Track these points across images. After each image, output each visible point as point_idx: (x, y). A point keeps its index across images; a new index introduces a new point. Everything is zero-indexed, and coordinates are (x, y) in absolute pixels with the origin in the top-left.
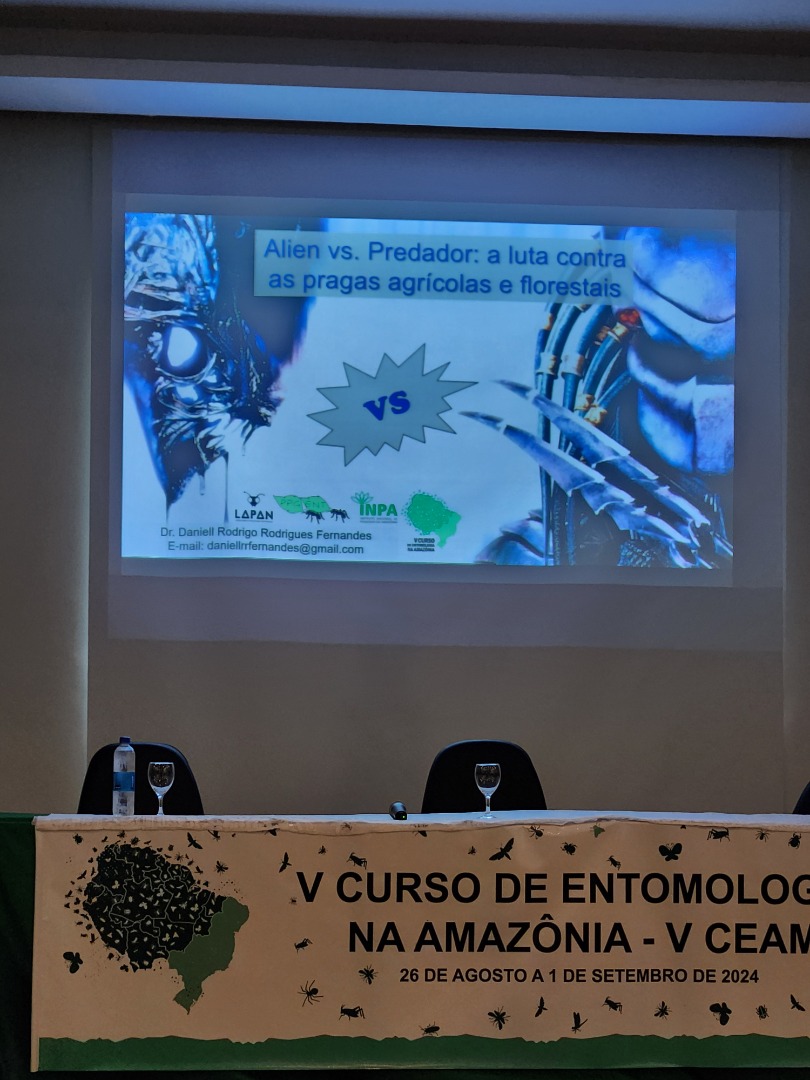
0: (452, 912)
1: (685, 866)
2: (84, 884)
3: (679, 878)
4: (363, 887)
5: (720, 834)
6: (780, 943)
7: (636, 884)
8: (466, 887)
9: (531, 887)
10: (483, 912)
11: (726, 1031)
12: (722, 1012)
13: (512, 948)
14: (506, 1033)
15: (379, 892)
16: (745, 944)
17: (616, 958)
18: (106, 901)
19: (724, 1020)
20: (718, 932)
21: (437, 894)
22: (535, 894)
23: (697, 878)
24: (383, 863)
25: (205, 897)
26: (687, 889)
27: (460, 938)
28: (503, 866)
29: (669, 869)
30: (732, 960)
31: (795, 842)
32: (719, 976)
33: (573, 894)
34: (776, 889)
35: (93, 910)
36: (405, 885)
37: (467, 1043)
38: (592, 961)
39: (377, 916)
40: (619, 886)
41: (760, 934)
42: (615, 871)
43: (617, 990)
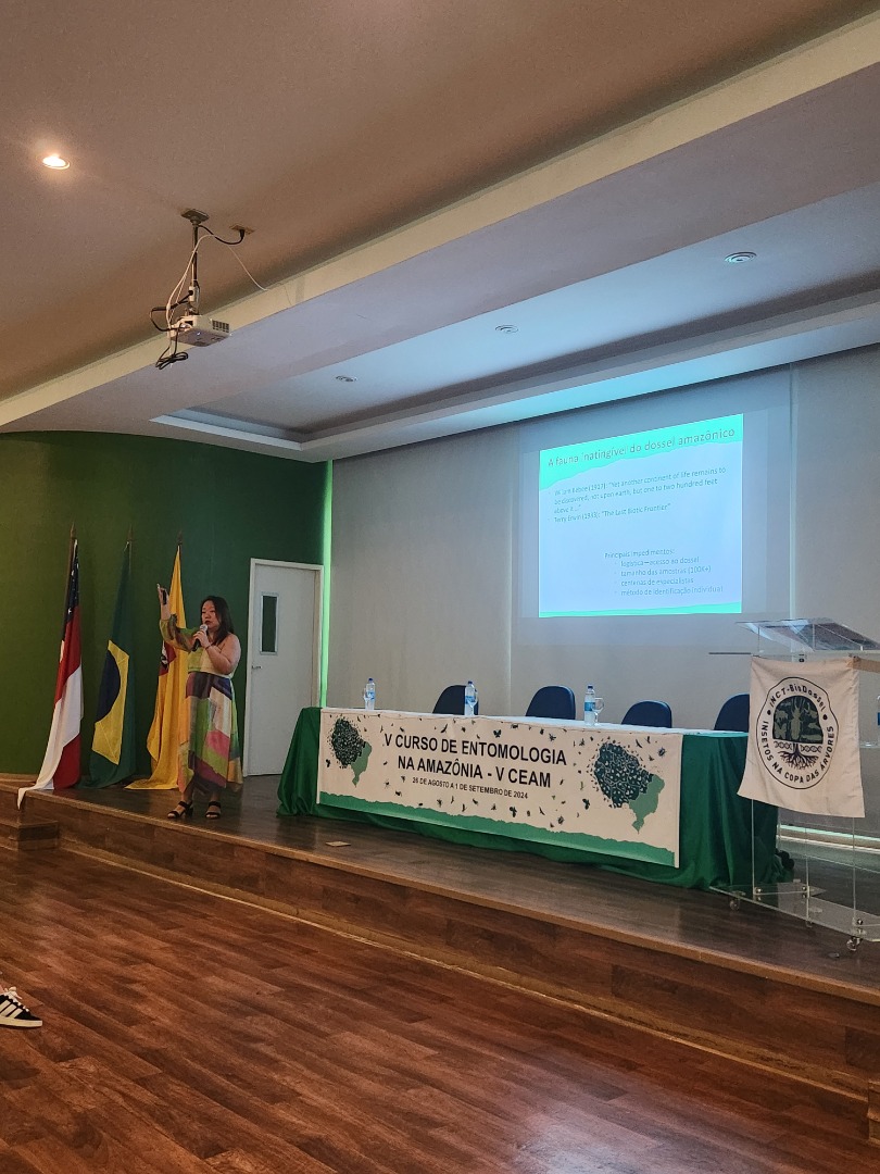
0: (428, 755)
1: (503, 741)
2: (332, 733)
3: (500, 746)
4: (403, 741)
5: (515, 727)
6: (536, 781)
7: (486, 747)
8: (433, 744)
9: (450, 746)
10: (437, 756)
11: (514, 820)
12: (514, 811)
13: (446, 773)
14: (441, 810)
15: (408, 744)
16: (523, 780)
17: (476, 781)
18: (336, 741)
19: (514, 815)
20: (513, 772)
21: (424, 746)
22: (453, 749)
23: (506, 746)
24: (408, 733)
25: (361, 742)
26: (502, 751)
27: (430, 766)
29: (497, 741)
30: (517, 787)
31: (542, 732)
33: (465, 750)
34: (535, 754)
35: (334, 743)
36: (415, 741)
37: (430, 812)
38: (469, 781)
39: (406, 753)
40: (479, 747)
41: (529, 775)
42: (478, 741)
43: (477, 795)
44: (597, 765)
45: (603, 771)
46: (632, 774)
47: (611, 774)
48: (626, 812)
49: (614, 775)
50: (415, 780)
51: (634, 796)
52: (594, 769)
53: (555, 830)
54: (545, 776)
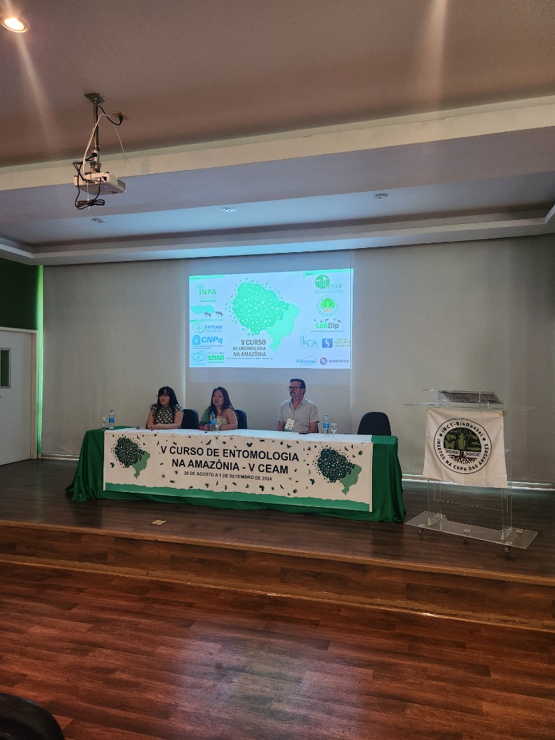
0: (198, 458)
1: (253, 449)
2: (115, 447)
3: (252, 452)
4: (176, 450)
5: (262, 441)
6: (277, 470)
7: (241, 453)
8: (200, 451)
9: (215, 452)
10: (204, 458)
11: (263, 493)
12: (262, 488)
13: (211, 468)
14: (209, 489)
15: (180, 452)
16: (268, 470)
17: (235, 472)
18: (119, 451)
19: (263, 490)
20: (261, 466)
21: (193, 453)
22: (216, 454)
23: (256, 452)
24: (181, 444)
25: (140, 451)
26: (254, 455)
27: (198, 464)
28: (209, 446)
29: (249, 449)
30: (265, 474)
31: (282, 443)
32: (261, 478)
33: (226, 455)
34: (276, 456)
35: (117, 453)
36: (186, 450)
37: (200, 491)
38: (230, 472)
39: (179, 457)
40: (237, 453)
41: (273, 467)
42: (236, 449)
43: (236, 480)
44: (319, 461)
45: (323, 464)
46: (342, 465)
47: (328, 465)
48: (338, 485)
49: (330, 466)
50: (187, 473)
51: (343, 476)
52: (317, 463)
53: (292, 496)
54: (284, 467)
